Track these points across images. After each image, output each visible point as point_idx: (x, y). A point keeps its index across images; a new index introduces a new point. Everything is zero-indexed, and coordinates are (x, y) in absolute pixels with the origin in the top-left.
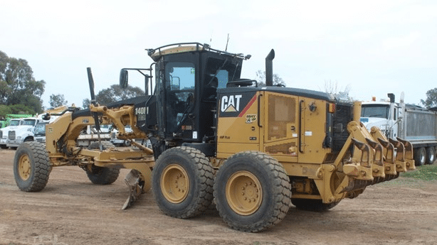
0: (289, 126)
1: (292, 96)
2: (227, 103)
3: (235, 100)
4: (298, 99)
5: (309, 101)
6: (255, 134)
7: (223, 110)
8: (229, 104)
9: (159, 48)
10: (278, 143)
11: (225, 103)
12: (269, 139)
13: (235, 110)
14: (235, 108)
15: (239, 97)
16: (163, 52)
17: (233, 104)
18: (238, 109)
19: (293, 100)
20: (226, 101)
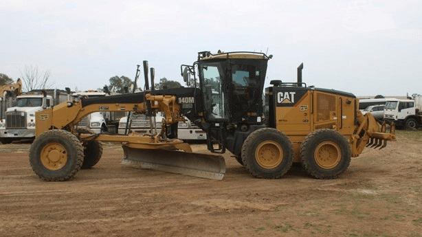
0: (331, 113)
1: (333, 95)
2: (283, 97)
3: (290, 95)
4: (338, 97)
5: (344, 98)
6: (307, 118)
7: (279, 102)
8: (285, 97)
9: (228, 53)
10: (325, 123)
11: (281, 97)
12: (318, 121)
13: (290, 102)
14: (291, 100)
15: (293, 94)
16: (231, 56)
17: (288, 98)
18: (293, 101)
19: (334, 97)
20: (282, 96)
